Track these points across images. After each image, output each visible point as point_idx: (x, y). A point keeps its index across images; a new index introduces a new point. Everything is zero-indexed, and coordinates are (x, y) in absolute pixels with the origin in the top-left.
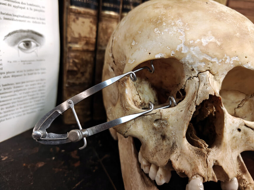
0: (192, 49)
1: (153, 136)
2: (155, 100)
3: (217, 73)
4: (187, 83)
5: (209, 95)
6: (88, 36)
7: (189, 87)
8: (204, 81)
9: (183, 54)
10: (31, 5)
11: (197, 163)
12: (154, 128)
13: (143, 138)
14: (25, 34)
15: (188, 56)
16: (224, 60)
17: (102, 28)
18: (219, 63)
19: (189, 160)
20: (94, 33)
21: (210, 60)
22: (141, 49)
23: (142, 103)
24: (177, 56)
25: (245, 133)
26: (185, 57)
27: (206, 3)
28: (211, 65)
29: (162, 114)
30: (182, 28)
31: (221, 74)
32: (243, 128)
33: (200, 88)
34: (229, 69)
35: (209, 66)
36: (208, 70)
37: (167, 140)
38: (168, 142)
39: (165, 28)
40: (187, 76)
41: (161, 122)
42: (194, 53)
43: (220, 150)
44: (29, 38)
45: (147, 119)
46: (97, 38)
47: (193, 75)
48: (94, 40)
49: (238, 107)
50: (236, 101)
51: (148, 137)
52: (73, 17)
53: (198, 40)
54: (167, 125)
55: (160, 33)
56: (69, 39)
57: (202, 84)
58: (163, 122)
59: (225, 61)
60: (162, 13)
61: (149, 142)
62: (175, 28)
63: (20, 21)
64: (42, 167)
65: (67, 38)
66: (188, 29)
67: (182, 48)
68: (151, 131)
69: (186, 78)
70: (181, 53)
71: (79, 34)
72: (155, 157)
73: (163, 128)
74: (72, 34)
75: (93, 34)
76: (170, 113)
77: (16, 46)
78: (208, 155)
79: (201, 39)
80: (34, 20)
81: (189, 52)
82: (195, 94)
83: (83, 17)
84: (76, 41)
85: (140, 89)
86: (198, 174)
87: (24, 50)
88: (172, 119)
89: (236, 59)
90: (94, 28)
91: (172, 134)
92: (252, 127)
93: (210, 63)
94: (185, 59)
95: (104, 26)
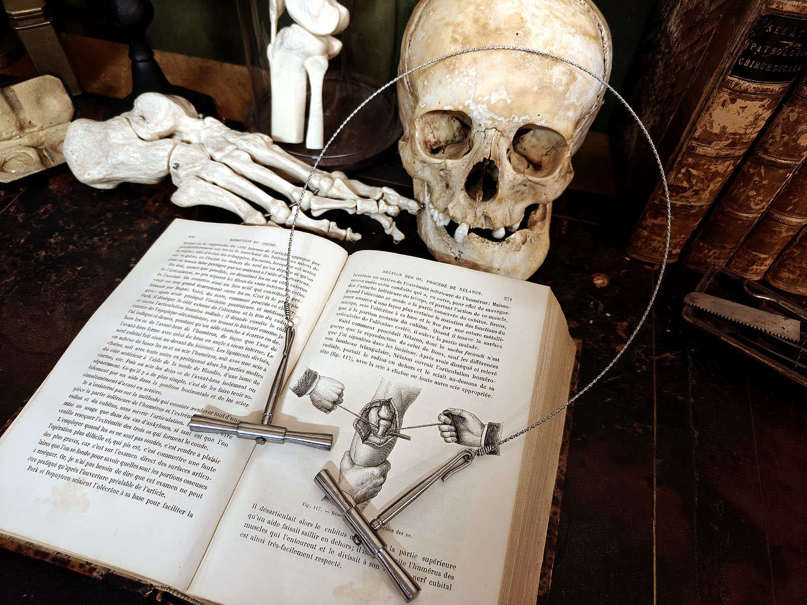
0: (479, 106)
1: (439, 183)
3: (506, 131)
4: (475, 135)
5: (483, 158)
7: (476, 140)
8: (488, 140)
11: (468, 214)
12: (441, 176)
13: (431, 182)
15: (475, 113)
18: (506, 122)
19: (462, 210)
21: (497, 118)
22: (431, 93)
23: (435, 142)
24: (465, 111)
25: (532, 188)
27: (515, 36)
29: (447, 165)
30: (474, 79)
31: (510, 131)
32: (528, 183)
33: (482, 147)
34: (518, 127)
35: (495, 124)
36: (495, 128)
37: (449, 189)
39: (457, 77)
40: (475, 129)
41: (446, 172)
42: (481, 110)
45: (434, 167)
47: (481, 130)
51: (436, 183)
54: (450, 176)
55: (451, 81)
57: (486, 143)
59: (512, 120)
61: (435, 188)
62: (466, 79)
66: (480, 82)
67: (470, 104)
68: (438, 178)
70: (469, 109)
72: (438, 203)
73: (447, 177)
76: (453, 165)
78: (478, 206)
79: (490, 95)
81: (476, 109)
86: (466, 222)
88: (455, 172)
89: (526, 117)
91: (454, 185)
92: (540, 183)
93: (496, 121)
94: (472, 115)
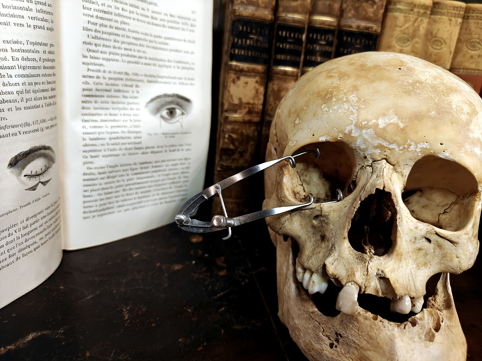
0: (364, 131)
1: (312, 236)
2: (326, 194)
3: (398, 163)
4: (359, 173)
5: (376, 188)
6: (251, 101)
7: (360, 179)
8: (377, 172)
9: (353, 137)
10: (178, 62)
11: (355, 269)
12: (313, 227)
13: (300, 238)
14: (170, 99)
15: (359, 141)
16: (406, 147)
17: (273, 90)
18: (400, 150)
19: (347, 265)
20: (262, 97)
21: (388, 146)
22: (304, 129)
23: (306, 196)
24: (345, 140)
25: (440, 246)
26: (356, 141)
27: (398, 70)
28: (388, 153)
29: (322, 209)
30: (356, 105)
31: (403, 164)
32: (433, 238)
33: (371, 181)
34: (415, 159)
35: (386, 153)
36: (385, 159)
37: (326, 241)
38: (327, 243)
39: (335, 105)
40: (359, 165)
41: (321, 219)
42: (366, 137)
43: (390, 259)
44: (175, 104)
45: (305, 214)
46: (265, 104)
47: (366, 164)
49: (445, 212)
50: (443, 204)
51: (307, 237)
52: (232, 76)
53: (374, 121)
54: (327, 224)
55: (327, 110)
56: (226, 106)
57: (374, 176)
58: (323, 220)
59: (408, 148)
60: (334, 85)
61: (307, 244)
62: (346, 106)
63: (165, 83)
64: (179, 271)
65: (223, 104)
66: (363, 107)
67: (352, 130)
68: (310, 229)
69: (358, 168)
70: (351, 136)
71: (240, 99)
72: (310, 262)
73: (323, 226)
74: (230, 99)
75: (259, 100)
76: (332, 209)
77: (159, 115)
78: (370, 262)
79: (377, 119)
80: (181, 81)
81: (360, 135)
82: (363, 187)
83: (246, 76)
84: (235, 108)
85: (305, 178)
86: (354, 281)
87: (168, 119)
88: (333, 216)
89: (425, 145)
90: (262, 89)
91: (332, 234)
92: (448, 238)
93: (387, 150)
94: (355, 144)
95: (276, 87)
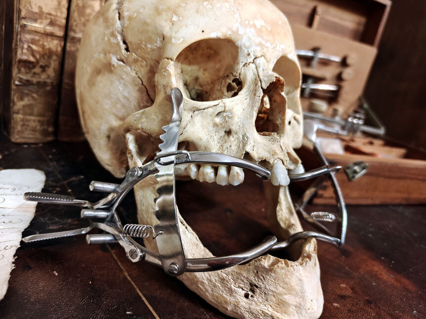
0: (248, 30)
3: (270, 60)
4: (243, 70)
6: (54, 13)
7: (245, 75)
8: (261, 67)
17: (77, 5)
18: (272, 49)
21: (265, 44)
22: (189, 26)
24: (233, 38)
26: (242, 39)
32: (292, 121)
34: (278, 58)
35: (264, 51)
36: (263, 56)
40: (242, 62)
42: (250, 35)
47: (249, 61)
48: (64, 21)
53: (252, 22)
57: (260, 70)
59: (276, 47)
67: (238, 28)
69: (241, 65)
70: (238, 34)
71: (40, 8)
74: (28, 5)
81: (246, 33)
82: (257, 80)
84: (34, 17)
89: (283, 47)
90: (64, 2)
92: (298, 120)
93: (264, 48)
94: (241, 42)
95: (80, 3)
